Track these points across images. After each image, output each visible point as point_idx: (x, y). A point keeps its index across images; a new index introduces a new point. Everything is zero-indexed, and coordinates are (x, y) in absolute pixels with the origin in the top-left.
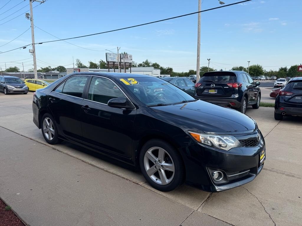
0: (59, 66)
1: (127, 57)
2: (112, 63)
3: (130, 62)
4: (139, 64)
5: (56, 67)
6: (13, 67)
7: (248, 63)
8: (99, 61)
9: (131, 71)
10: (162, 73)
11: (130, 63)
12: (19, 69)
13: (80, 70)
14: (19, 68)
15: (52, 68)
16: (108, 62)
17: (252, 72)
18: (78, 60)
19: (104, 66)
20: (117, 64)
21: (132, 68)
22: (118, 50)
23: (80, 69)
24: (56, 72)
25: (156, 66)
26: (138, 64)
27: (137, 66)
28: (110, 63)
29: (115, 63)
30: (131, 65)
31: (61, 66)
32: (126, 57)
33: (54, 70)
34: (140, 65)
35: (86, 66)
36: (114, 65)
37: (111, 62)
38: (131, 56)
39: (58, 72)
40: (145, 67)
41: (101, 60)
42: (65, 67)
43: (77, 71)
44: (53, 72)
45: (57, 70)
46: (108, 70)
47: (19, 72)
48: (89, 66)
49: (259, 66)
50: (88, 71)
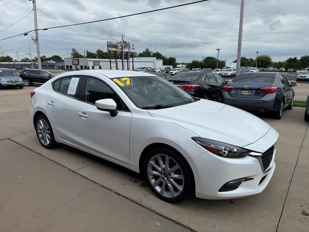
0: (54, 56)
1: (130, 47)
2: (113, 53)
3: (132, 51)
5: (52, 56)
6: (5, 56)
7: (257, 53)
8: (97, 50)
9: (133, 62)
10: (164, 64)
11: (133, 53)
12: (12, 59)
13: (78, 59)
14: (12, 58)
15: (47, 57)
16: (109, 52)
17: (260, 64)
18: (74, 50)
19: (102, 55)
20: (118, 53)
21: (134, 58)
22: (123, 38)
24: (52, 62)
25: (158, 56)
26: (138, 54)
27: (137, 56)
28: (111, 53)
29: (117, 53)
30: (133, 55)
31: (56, 55)
32: (128, 46)
33: (49, 59)
34: (141, 55)
35: (83, 56)
36: (115, 54)
37: (112, 51)
38: (133, 46)
39: (54, 62)
40: (146, 57)
41: (98, 49)
42: (60, 57)
43: (75, 61)
44: (49, 62)
45: (52, 59)
46: (109, 60)
47: (13, 61)
48: (86, 56)
49: (267, 57)
50: (88, 62)
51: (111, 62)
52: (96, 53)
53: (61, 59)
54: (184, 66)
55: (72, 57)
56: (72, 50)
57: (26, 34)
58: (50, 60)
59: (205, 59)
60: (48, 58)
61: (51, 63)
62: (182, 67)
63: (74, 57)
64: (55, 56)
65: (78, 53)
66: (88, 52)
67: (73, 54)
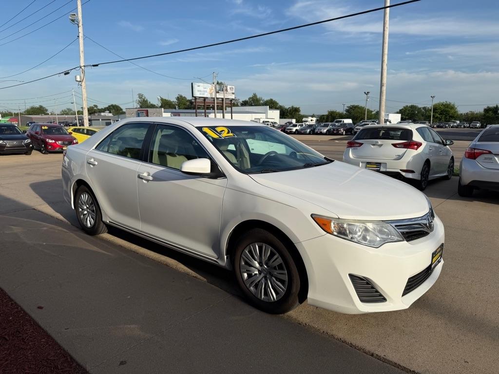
1: (227, 90)
2: (202, 100)
3: (231, 97)
4: (243, 101)
5: (107, 106)
6: (37, 105)
7: (432, 99)
9: (231, 113)
10: (283, 115)
11: (231, 101)
12: (47, 110)
13: (147, 110)
14: (47, 108)
15: (100, 107)
16: (195, 97)
17: (437, 115)
18: (140, 96)
19: (185, 104)
20: (209, 101)
21: (234, 108)
23: (149, 109)
24: (108, 114)
25: (272, 104)
26: (241, 101)
27: (239, 104)
28: (197, 101)
29: (206, 101)
30: (232, 104)
31: (114, 104)
32: (224, 89)
33: (104, 110)
34: (245, 104)
35: (154, 105)
36: (204, 102)
37: (200, 97)
38: (232, 89)
39: (111, 115)
40: (252, 105)
41: (179, 95)
42: (122, 107)
43: (142, 113)
44: (102, 114)
45: (108, 110)
46: (194, 111)
47: (48, 114)
48: (160, 105)
49: (449, 105)
50: (162, 114)
51: (198, 114)
52: (175, 100)
53: (121, 110)
54: (314, 119)
55: (139, 106)
56: (138, 96)
57: (67, 73)
58: (104, 112)
59: (347, 108)
60: (102, 109)
61: (105, 116)
62: (312, 120)
63: (141, 107)
64: (112, 105)
65: (147, 101)
66: (162, 99)
67: (140, 102)
